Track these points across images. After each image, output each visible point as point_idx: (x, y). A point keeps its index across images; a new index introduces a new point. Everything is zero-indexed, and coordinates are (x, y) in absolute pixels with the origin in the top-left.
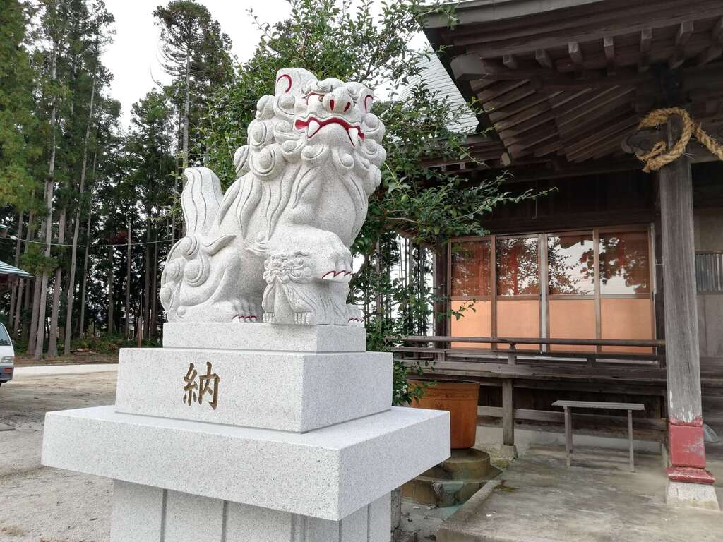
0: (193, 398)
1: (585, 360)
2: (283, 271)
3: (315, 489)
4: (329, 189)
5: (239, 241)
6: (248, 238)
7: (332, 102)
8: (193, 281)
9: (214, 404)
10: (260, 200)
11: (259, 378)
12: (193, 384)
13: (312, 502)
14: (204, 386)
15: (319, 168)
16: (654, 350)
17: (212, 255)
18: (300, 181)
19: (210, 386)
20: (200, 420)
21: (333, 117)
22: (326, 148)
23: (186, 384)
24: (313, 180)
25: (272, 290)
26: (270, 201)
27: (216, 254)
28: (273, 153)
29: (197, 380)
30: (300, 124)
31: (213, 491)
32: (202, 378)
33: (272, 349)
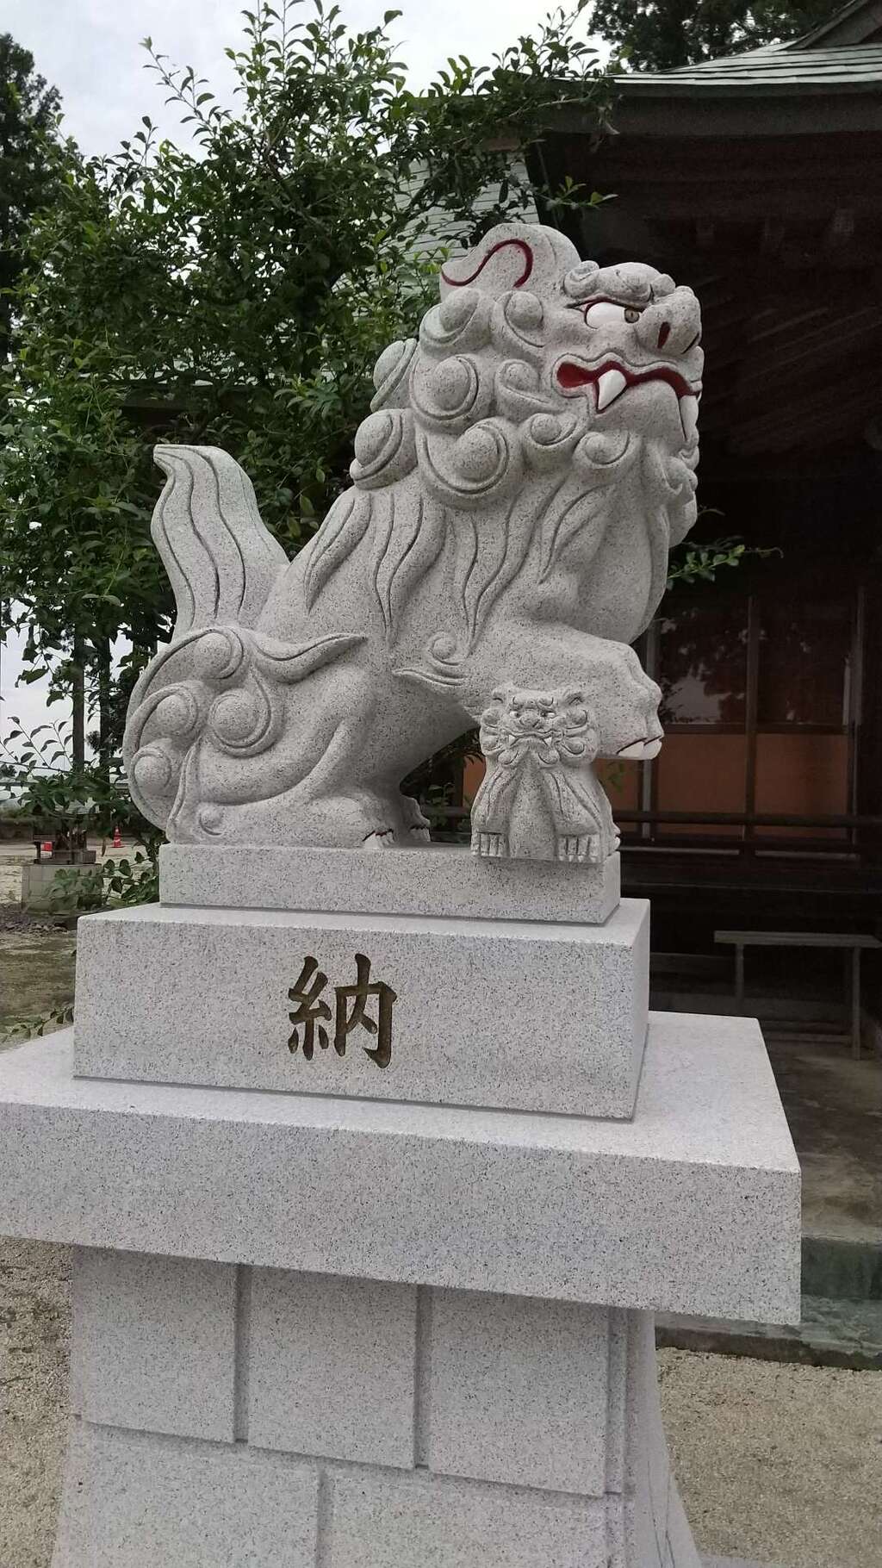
0: (316, 1039)
1: (737, 852)
2: (548, 740)
3: (738, 1258)
4: (621, 540)
5: (377, 652)
6: (403, 645)
7: (665, 328)
8: (241, 743)
9: (381, 1055)
10: (438, 555)
11: (510, 994)
12: (315, 1005)
13: (729, 1289)
14: (349, 1013)
15: (612, 487)
16: (850, 834)
17: (292, 681)
18: (562, 518)
19: (367, 1012)
20: (341, 1092)
21: (661, 364)
22: (635, 444)
23: (295, 1007)
24: (595, 516)
25: (513, 782)
26: (474, 561)
27: (303, 679)
28: (502, 443)
29: (328, 996)
30: (571, 375)
31: (447, 1270)
32: (342, 993)
33: (482, 914)
